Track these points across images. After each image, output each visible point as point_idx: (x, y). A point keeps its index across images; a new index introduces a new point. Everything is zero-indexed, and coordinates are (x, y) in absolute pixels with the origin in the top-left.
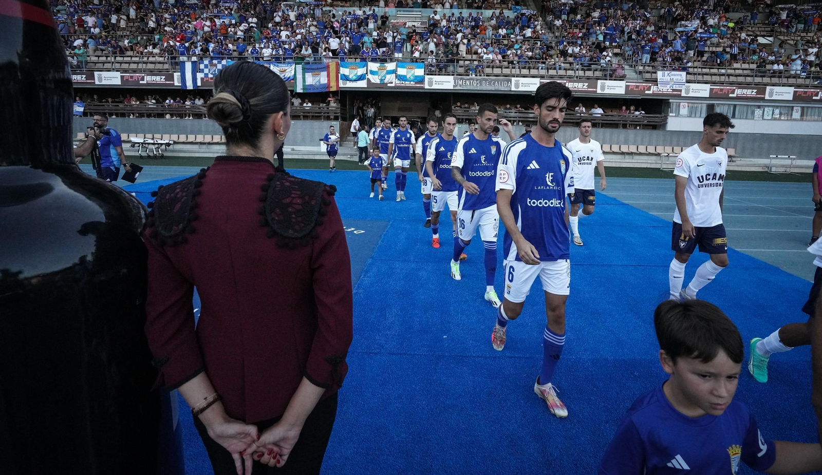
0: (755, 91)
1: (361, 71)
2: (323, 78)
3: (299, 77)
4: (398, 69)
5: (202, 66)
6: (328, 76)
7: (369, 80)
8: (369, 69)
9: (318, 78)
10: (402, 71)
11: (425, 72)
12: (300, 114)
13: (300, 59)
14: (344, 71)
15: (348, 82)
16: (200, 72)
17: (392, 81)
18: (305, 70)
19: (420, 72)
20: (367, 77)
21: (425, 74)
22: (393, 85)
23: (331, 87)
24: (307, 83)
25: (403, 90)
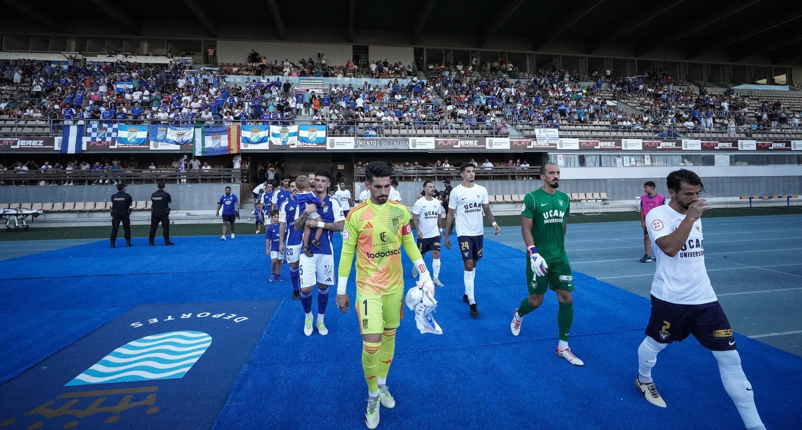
0: (614, 143)
1: (263, 134)
2: (223, 141)
3: (198, 140)
4: (301, 131)
5: (89, 130)
6: (229, 139)
7: (271, 142)
8: (271, 132)
9: (218, 142)
10: (304, 134)
11: (326, 134)
12: (198, 178)
13: (201, 123)
14: (245, 134)
15: (249, 144)
16: (86, 136)
17: (294, 143)
18: (204, 134)
19: (322, 134)
20: (269, 139)
21: (326, 136)
22: (295, 147)
23: (232, 150)
24: (206, 147)
25: (306, 152)
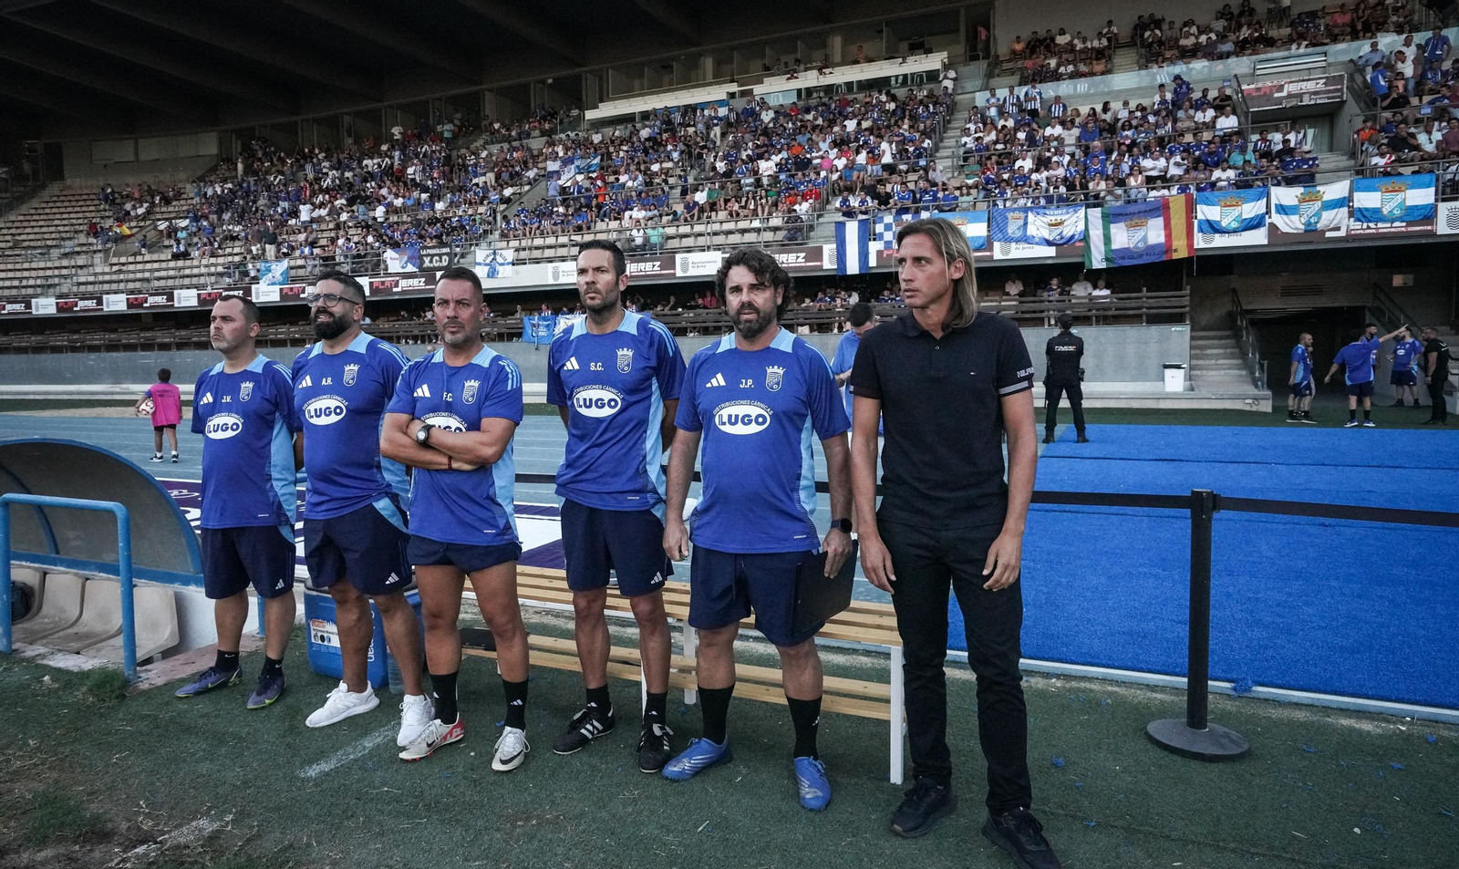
1: (1251, 209)
2: (1154, 233)
3: (1096, 234)
4: (1357, 195)
5: (879, 228)
6: (1167, 226)
7: (1273, 227)
8: (1274, 201)
9: (1140, 234)
10: (1366, 200)
11: (1436, 194)
13: (1095, 201)
14: (1206, 212)
15: (1217, 235)
16: (874, 240)
17: (1338, 225)
18: (1109, 219)
19: (1422, 196)
20: (1268, 221)
21: (1436, 200)
22: (1342, 233)
23: (1176, 251)
24: (1114, 246)
25: (1370, 244)
